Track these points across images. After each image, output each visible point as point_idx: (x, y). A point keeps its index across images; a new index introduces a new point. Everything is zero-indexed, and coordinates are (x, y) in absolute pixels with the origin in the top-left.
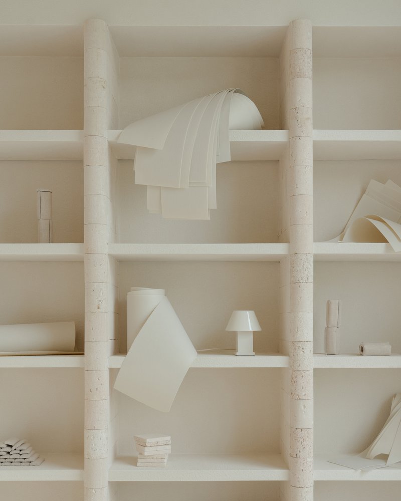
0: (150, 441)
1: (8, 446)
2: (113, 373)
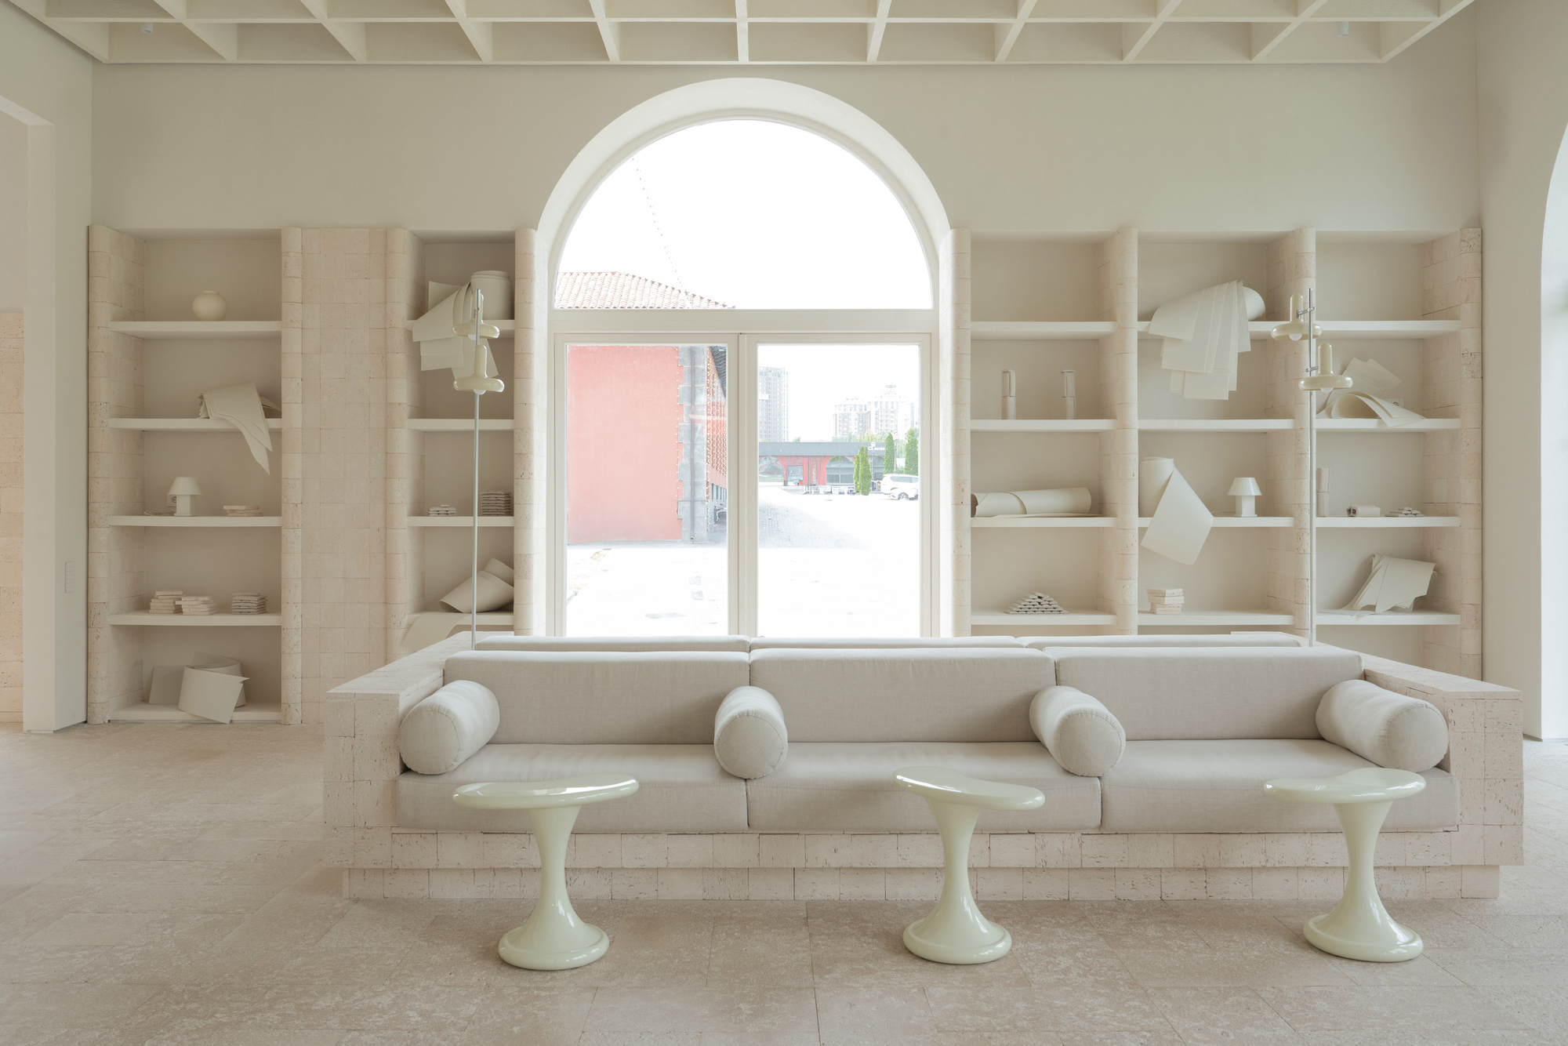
0: (1168, 592)
1: (1039, 597)
2: (1142, 531)
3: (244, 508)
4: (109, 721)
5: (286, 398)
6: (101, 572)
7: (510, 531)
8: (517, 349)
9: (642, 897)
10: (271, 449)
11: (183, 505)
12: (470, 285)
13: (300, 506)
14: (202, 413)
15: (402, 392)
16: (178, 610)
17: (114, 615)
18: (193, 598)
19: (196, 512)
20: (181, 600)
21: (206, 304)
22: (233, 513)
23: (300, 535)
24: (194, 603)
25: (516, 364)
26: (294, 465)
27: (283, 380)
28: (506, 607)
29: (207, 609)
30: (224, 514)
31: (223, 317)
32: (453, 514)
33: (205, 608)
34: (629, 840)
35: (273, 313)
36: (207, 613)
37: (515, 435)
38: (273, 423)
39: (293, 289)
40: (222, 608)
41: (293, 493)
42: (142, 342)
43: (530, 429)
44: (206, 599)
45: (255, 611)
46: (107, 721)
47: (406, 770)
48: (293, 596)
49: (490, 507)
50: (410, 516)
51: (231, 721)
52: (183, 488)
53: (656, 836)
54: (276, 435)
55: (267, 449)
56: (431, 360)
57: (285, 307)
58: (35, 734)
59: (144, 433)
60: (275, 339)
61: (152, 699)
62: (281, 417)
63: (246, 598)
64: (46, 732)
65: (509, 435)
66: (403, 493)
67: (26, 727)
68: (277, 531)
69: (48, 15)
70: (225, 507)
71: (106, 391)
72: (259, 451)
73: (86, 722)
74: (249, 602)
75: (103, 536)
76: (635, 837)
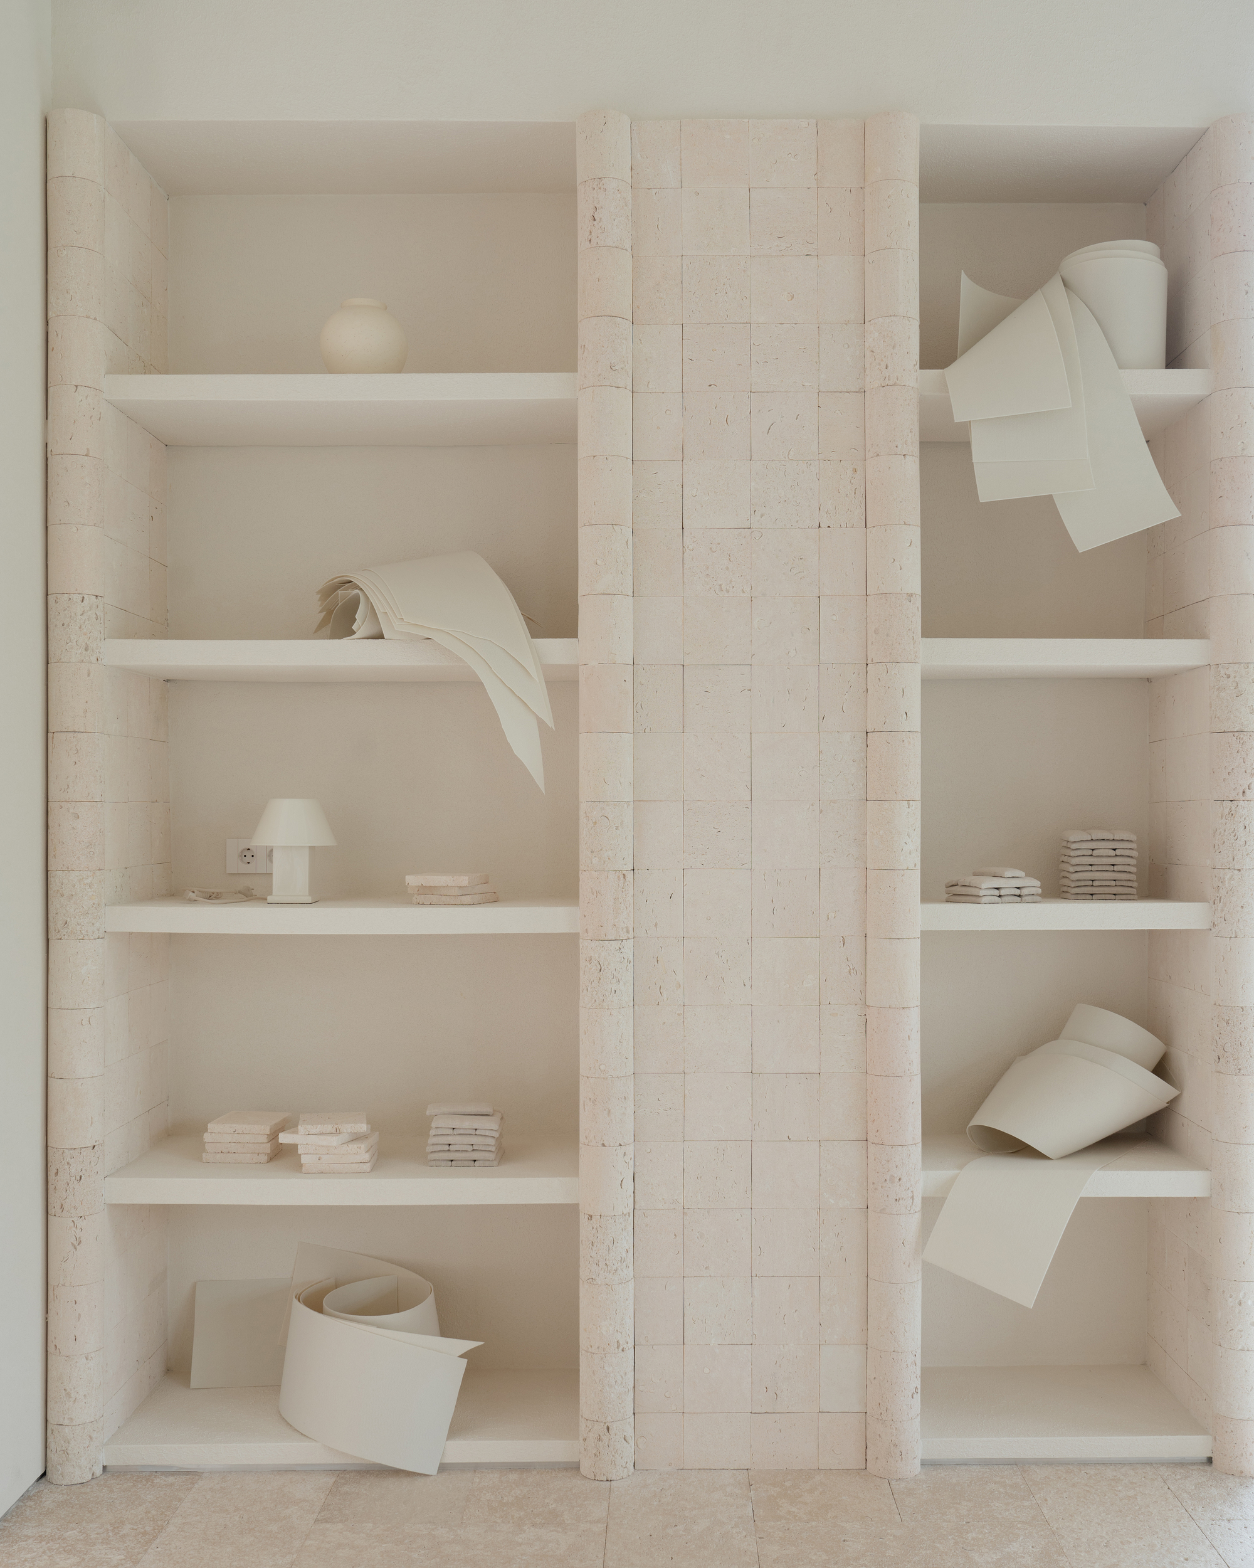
3: (464, 880)
4: (105, 1470)
5: (590, 582)
6: (84, 1061)
10: (550, 722)
11: (289, 874)
13: (626, 875)
14: (361, 625)
16: (291, 1161)
17: (117, 1179)
18: (325, 1127)
20: (293, 1132)
21: (358, 332)
22: (427, 897)
23: (628, 956)
24: (327, 1140)
26: (613, 766)
27: (580, 531)
29: (364, 1158)
30: (406, 896)
31: (399, 366)
32: (1033, 899)
33: (360, 1153)
38: (555, 649)
39: (606, 282)
41: (610, 842)
44: (360, 1127)
45: (491, 1156)
46: (98, 1471)
48: (617, 1123)
50: (922, 901)
51: (443, 1468)
52: (291, 828)
54: (563, 684)
55: (541, 723)
57: (587, 333)
61: (196, 1378)
62: (576, 637)
63: (462, 1121)
66: (916, 841)
68: (569, 942)
70: (412, 880)
71: (97, 564)
72: (522, 725)
74: (472, 1132)
75: (88, 961)
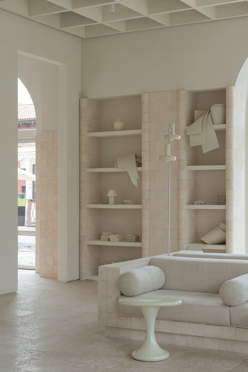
3: (130, 201)
4: (87, 280)
5: (143, 159)
6: (84, 225)
7: (224, 212)
8: (227, 136)
9: (197, 346)
11: (111, 200)
12: (210, 111)
13: (148, 201)
14: (115, 166)
15: (184, 156)
16: (109, 240)
17: (89, 241)
18: (114, 235)
19: (116, 203)
20: (109, 236)
21: (118, 125)
22: (127, 203)
23: (148, 212)
24: (114, 237)
25: (226, 142)
26: (146, 185)
27: (142, 152)
28: (224, 243)
29: (118, 240)
30: (124, 203)
31: (124, 129)
33: (117, 239)
34: (192, 325)
35: (139, 127)
36: (118, 241)
37: (226, 172)
38: (139, 169)
39: (145, 117)
40: (123, 239)
41: (146, 196)
42: (100, 139)
43: (232, 169)
44: (118, 236)
45: (134, 241)
47: (122, 294)
48: (146, 235)
49: (220, 201)
50: (188, 204)
52: (111, 194)
53: (200, 324)
54: (140, 173)
55: (137, 179)
56: (194, 142)
57: (143, 125)
58: (61, 282)
59: (101, 173)
60: (140, 136)
62: (142, 166)
63: (131, 236)
64: (64, 282)
65: (224, 171)
66: (185, 195)
67: (58, 280)
68: (141, 210)
69: (61, 27)
70: (125, 201)
71: (85, 159)
72: (134, 179)
73: (79, 279)
74: (132, 237)
75: (84, 212)
76: (193, 324)
